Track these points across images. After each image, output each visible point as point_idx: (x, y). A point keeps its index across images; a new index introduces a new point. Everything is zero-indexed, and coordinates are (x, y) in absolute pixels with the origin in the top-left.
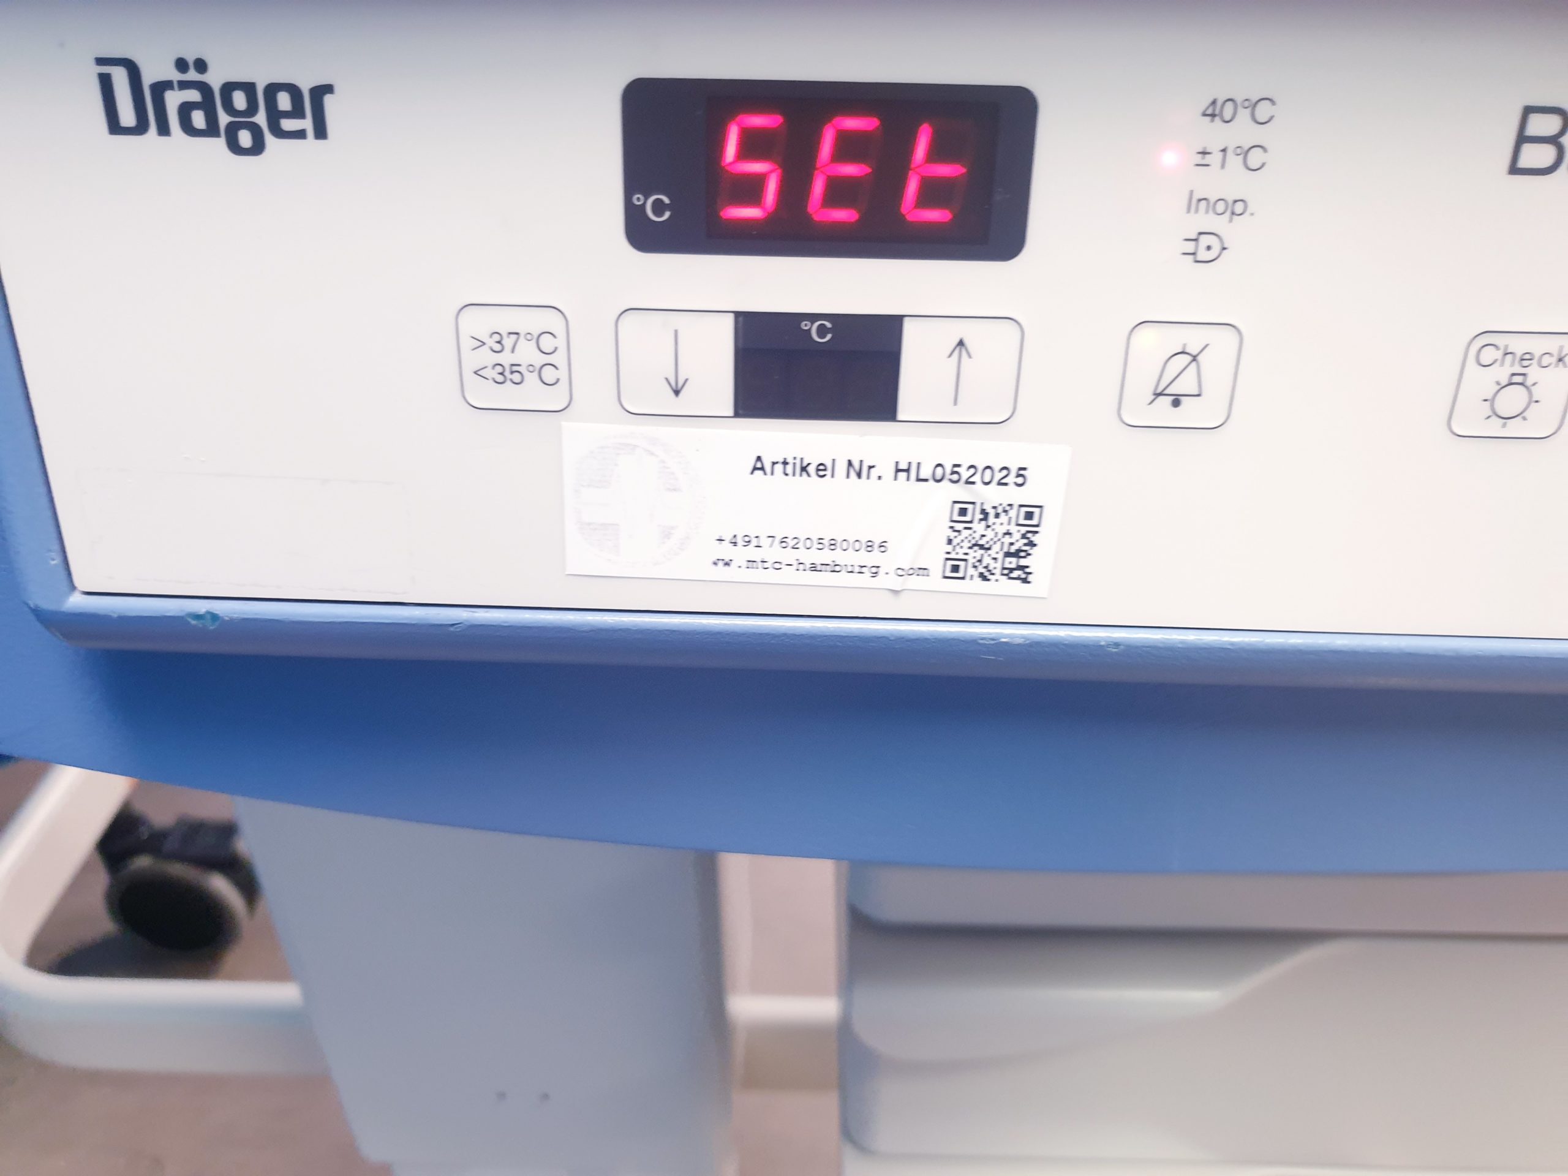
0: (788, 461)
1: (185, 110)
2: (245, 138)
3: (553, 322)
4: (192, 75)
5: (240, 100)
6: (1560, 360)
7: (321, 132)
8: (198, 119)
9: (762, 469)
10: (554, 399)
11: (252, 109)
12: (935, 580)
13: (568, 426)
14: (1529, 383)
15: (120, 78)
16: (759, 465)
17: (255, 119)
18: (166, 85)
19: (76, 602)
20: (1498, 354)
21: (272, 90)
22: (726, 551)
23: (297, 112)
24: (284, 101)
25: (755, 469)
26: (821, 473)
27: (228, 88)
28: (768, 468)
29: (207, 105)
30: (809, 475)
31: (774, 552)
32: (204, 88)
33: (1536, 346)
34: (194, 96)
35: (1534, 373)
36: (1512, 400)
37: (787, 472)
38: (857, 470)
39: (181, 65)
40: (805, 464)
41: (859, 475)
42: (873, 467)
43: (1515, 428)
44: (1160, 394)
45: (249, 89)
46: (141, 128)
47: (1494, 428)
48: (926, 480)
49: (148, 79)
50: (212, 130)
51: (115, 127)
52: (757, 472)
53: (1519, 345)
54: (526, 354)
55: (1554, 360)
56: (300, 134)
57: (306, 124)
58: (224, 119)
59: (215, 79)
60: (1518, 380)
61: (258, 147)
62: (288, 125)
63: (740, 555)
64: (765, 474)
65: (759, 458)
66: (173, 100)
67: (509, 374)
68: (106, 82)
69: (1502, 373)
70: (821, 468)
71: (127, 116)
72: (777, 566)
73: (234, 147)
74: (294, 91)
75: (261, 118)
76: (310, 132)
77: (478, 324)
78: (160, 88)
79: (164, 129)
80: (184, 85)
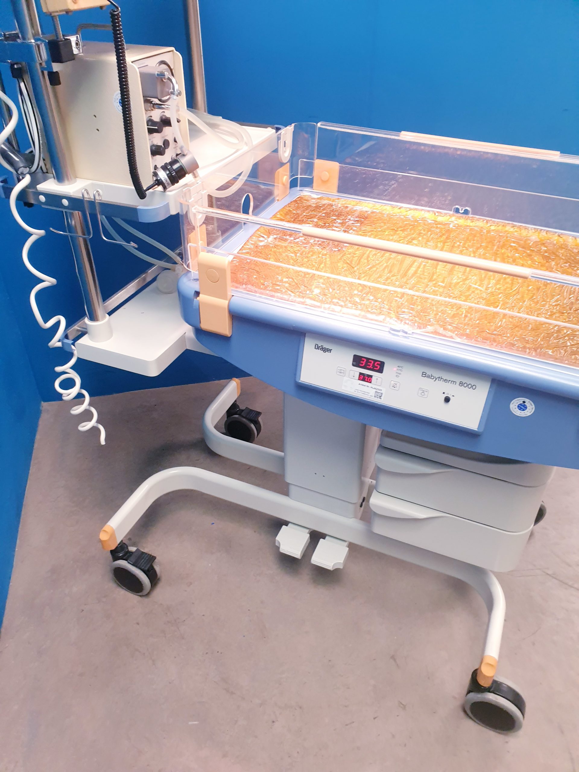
3: (345, 369)
6: (427, 392)
10: (344, 375)
12: (373, 397)
13: (345, 377)
15: (317, 345)
17: (326, 350)
19: (300, 381)
21: (328, 349)
22: (355, 390)
31: (360, 391)
33: (425, 390)
35: (425, 392)
36: (423, 394)
37: (362, 385)
38: (368, 386)
43: (423, 396)
44: (393, 386)
45: (326, 348)
47: (421, 396)
48: (373, 389)
49: (319, 346)
50: (322, 350)
51: (315, 348)
53: (423, 390)
54: (342, 371)
59: (324, 347)
60: (423, 392)
62: (328, 351)
63: (357, 391)
64: (360, 385)
65: (360, 383)
67: (341, 372)
69: (422, 391)
70: (365, 386)
71: (316, 348)
72: (359, 393)
73: (324, 352)
76: (330, 352)
77: (339, 368)
79: (319, 349)
80: (321, 347)
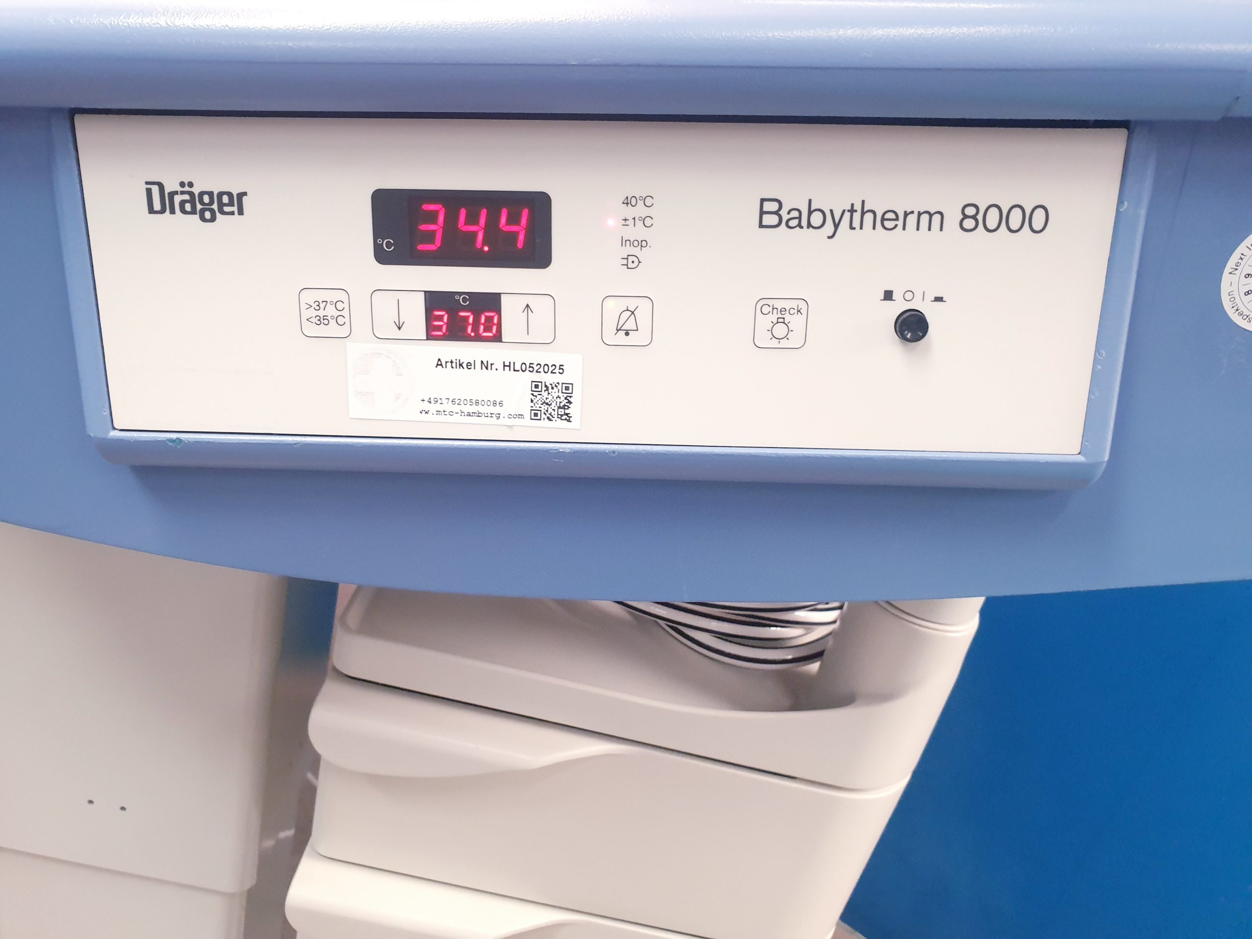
0: (453, 361)
1: (182, 203)
2: (208, 215)
3: (342, 296)
4: (187, 189)
5: (206, 199)
6: (798, 311)
7: (241, 212)
8: (188, 207)
9: (441, 365)
10: (343, 331)
11: (212, 202)
12: (527, 421)
13: (349, 344)
14: (786, 322)
15: (155, 190)
16: (439, 363)
17: (212, 207)
18: (176, 193)
19: (113, 434)
20: (771, 309)
21: (221, 194)
22: (426, 406)
23: (231, 204)
24: (225, 199)
25: (438, 365)
26: (469, 367)
27: (202, 194)
28: (444, 365)
29: (192, 202)
30: (463, 368)
31: (449, 407)
32: (191, 194)
33: (787, 305)
34: (187, 197)
35: (788, 318)
36: (780, 330)
37: (453, 366)
38: (486, 366)
39: (182, 184)
40: (461, 363)
41: (487, 368)
42: (493, 364)
43: (784, 343)
44: (620, 330)
45: (210, 194)
46: (162, 211)
47: (774, 343)
48: (518, 371)
49: (167, 190)
50: (193, 212)
51: (151, 210)
52: (438, 366)
53: (779, 305)
54: (330, 311)
55: (796, 311)
56: (232, 213)
57: (235, 209)
58: (199, 207)
59: (196, 190)
60: (781, 321)
61: (213, 219)
62: (226, 209)
63: (433, 408)
64: (443, 367)
65: (439, 360)
66: (178, 199)
67: (322, 320)
68: (149, 192)
69: (774, 317)
70: (469, 365)
71: (157, 206)
72: (451, 413)
73: (203, 219)
74: (230, 194)
75: (215, 206)
76: (236, 212)
77: (309, 297)
78: (172, 194)
79: (173, 212)
80: (182, 193)
